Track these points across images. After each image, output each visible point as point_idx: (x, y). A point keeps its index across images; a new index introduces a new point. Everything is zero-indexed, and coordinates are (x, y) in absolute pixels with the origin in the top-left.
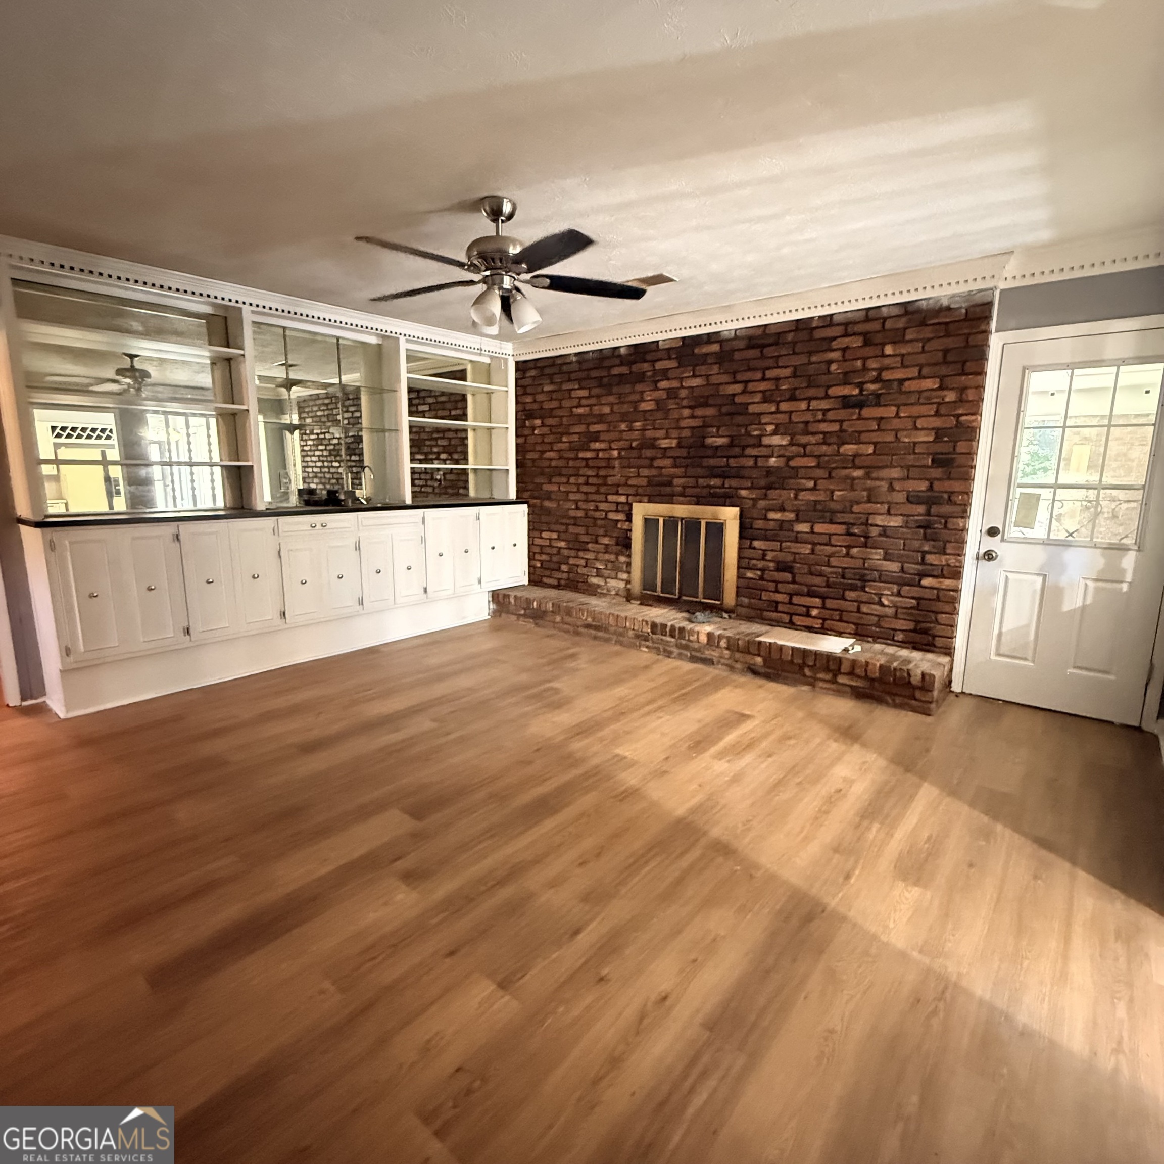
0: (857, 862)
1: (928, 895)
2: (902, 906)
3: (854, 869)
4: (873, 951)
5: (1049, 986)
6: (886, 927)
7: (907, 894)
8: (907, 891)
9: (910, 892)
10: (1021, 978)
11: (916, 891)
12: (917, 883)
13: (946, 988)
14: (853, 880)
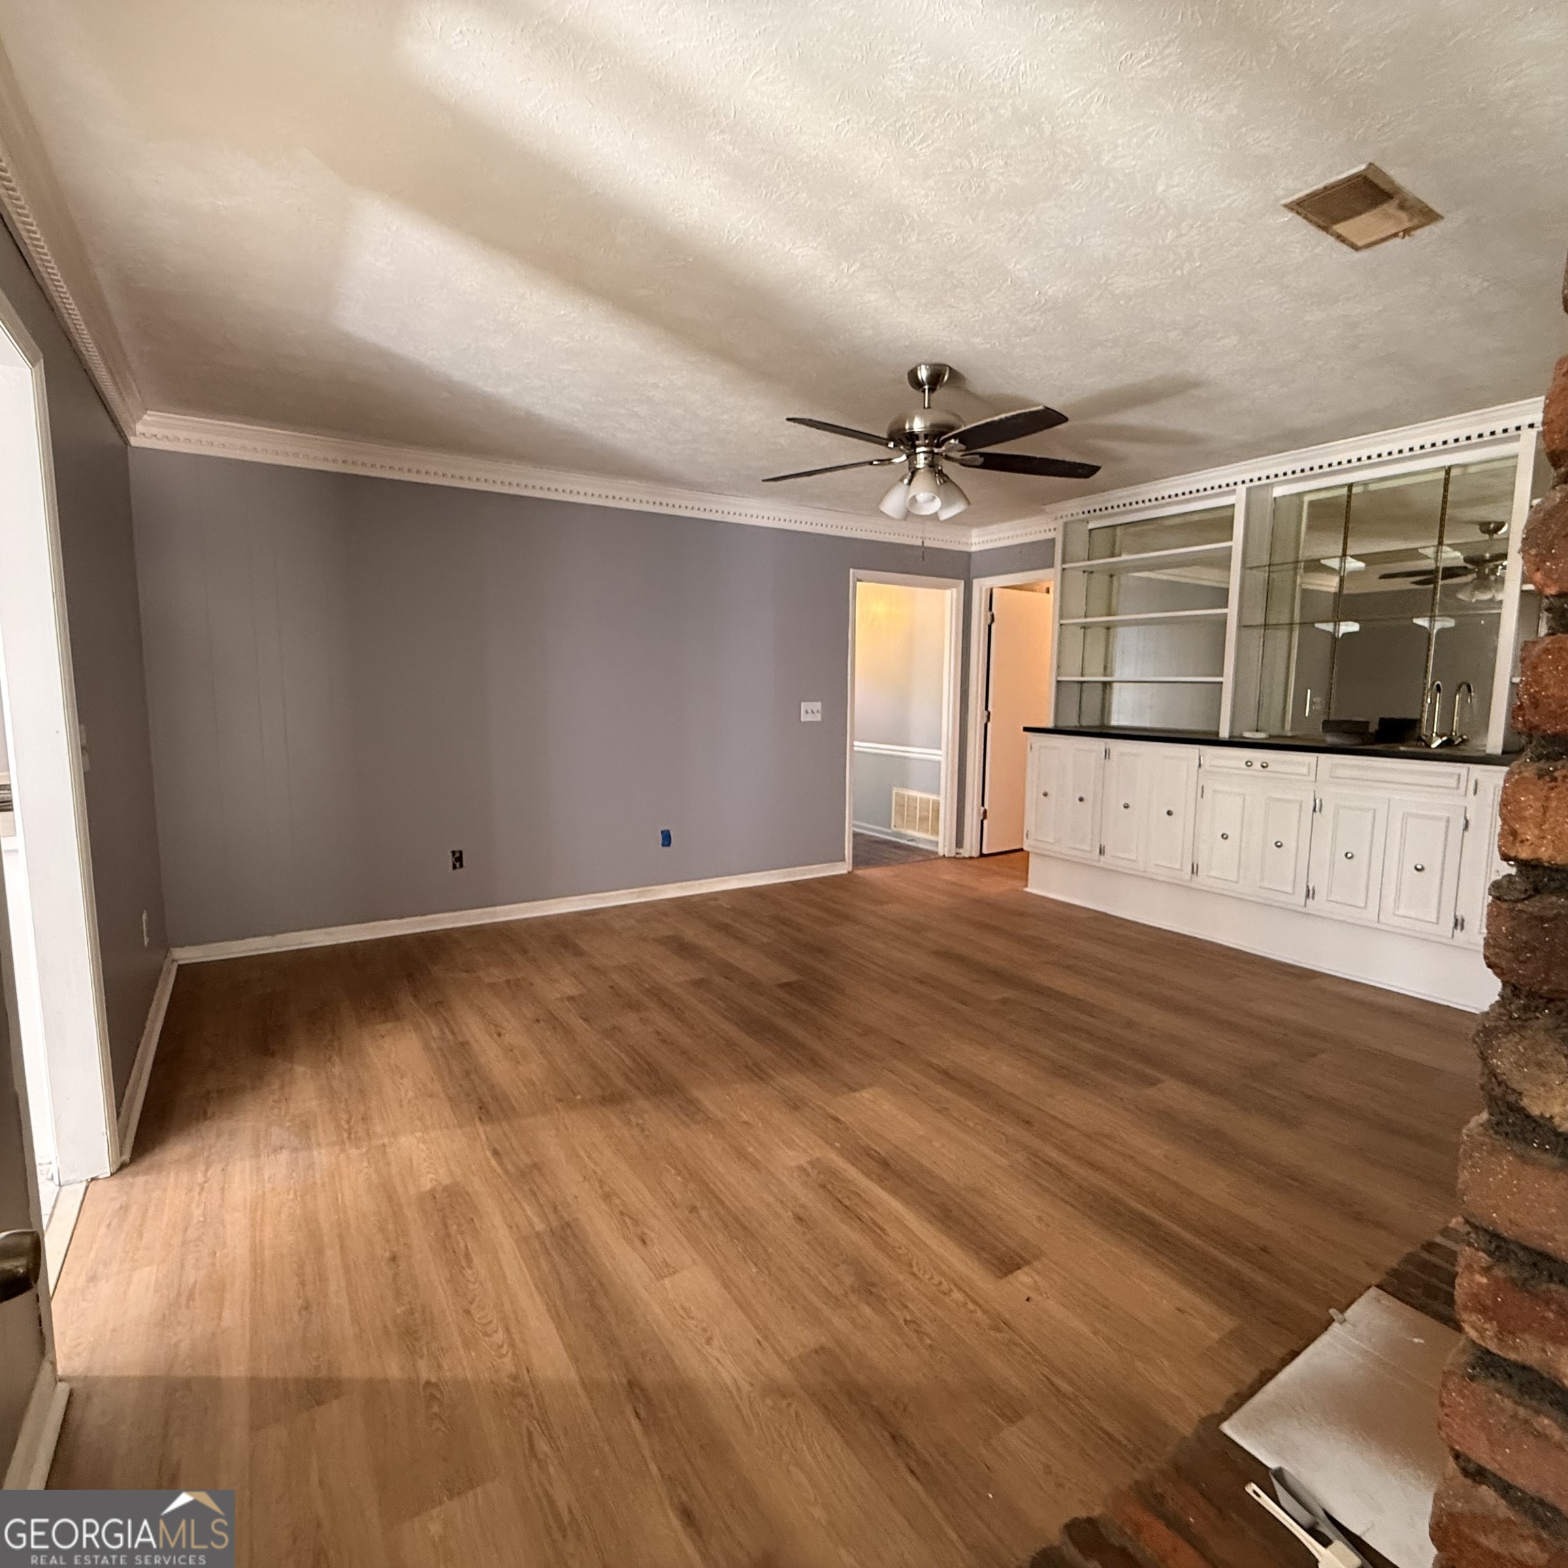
0: (506, 1171)
1: (412, 1191)
2: (426, 1164)
3: (501, 1163)
4: (418, 1123)
5: (266, 1190)
6: (424, 1142)
7: (431, 1176)
8: (436, 1180)
9: (431, 1180)
10: (292, 1181)
11: (427, 1184)
12: (432, 1194)
13: (349, 1138)
14: (489, 1154)
